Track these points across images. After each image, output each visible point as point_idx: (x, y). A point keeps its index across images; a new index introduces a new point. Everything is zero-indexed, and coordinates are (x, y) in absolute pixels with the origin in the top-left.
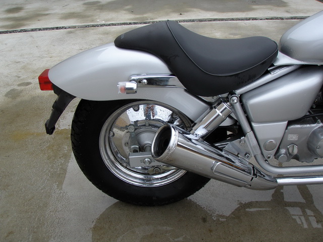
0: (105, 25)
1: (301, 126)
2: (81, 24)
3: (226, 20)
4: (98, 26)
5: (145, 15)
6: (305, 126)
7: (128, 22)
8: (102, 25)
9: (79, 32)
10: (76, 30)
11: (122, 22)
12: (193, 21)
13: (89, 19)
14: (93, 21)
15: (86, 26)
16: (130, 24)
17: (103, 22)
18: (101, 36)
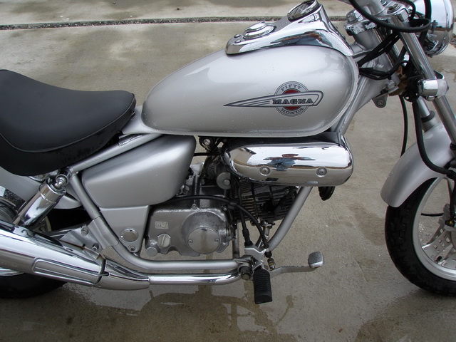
0: (67, 24)
1: (171, 211)
2: (35, 23)
3: (238, 19)
4: (58, 27)
5: (128, 10)
6: (176, 211)
7: (101, 20)
8: (63, 25)
9: (28, 35)
10: (25, 32)
11: (92, 20)
12: (190, 20)
13: (52, 13)
14: (54, 17)
15: (43, 26)
16: (103, 23)
17: (67, 20)
18: (55, 42)
